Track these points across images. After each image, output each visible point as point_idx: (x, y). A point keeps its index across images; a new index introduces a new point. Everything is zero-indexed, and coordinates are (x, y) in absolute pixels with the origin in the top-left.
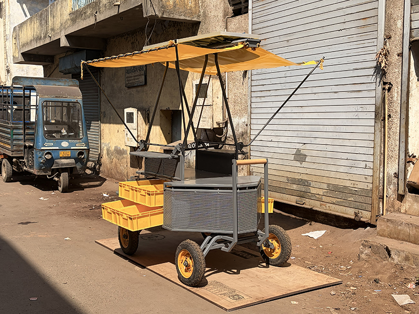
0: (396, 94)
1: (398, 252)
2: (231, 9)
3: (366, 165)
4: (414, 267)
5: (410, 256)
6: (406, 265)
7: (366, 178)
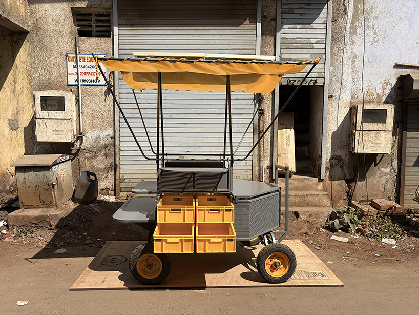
0: (268, 117)
1: (305, 213)
2: (76, 29)
3: (246, 163)
4: (315, 219)
5: (313, 213)
6: (310, 219)
7: (246, 172)
